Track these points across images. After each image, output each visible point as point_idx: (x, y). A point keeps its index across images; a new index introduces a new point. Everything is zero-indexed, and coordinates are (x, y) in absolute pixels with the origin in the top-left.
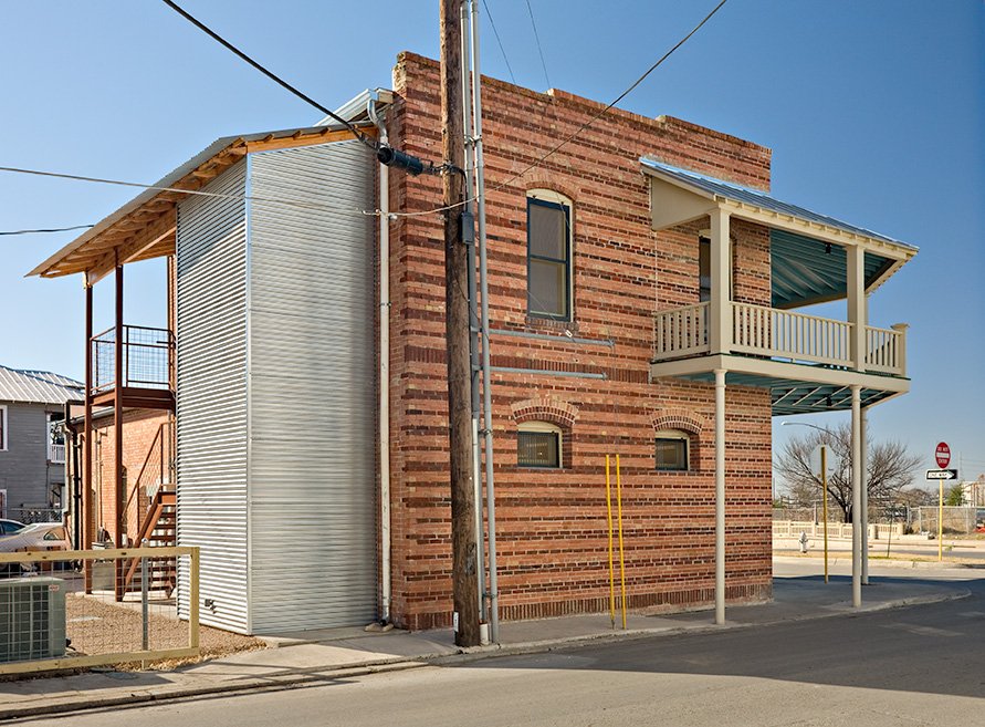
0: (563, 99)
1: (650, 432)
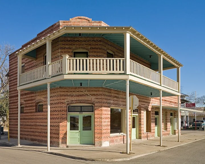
0: (23, 46)
1: (34, 104)
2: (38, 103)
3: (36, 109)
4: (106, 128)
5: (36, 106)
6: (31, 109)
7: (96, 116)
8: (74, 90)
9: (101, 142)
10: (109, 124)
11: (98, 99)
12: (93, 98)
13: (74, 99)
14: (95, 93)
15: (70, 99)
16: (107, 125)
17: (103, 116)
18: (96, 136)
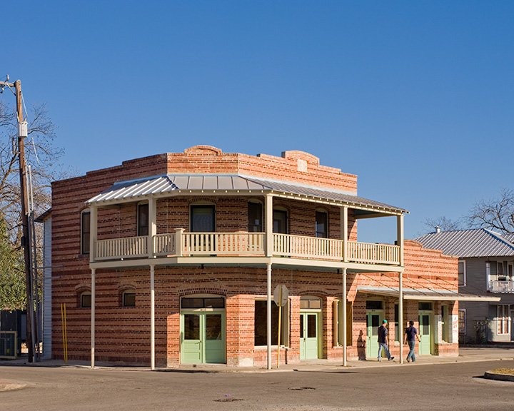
0: (90, 174)
1: (117, 292)
2: (123, 290)
3: (120, 301)
4: (246, 335)
5: (120, 295)
6: (108, 302)
7: (228, 315)
8: (191, 272)
9: (237, 358)
10: (253, 328)
11: (232, 286)
12: (223, 286)
13: (190, 286)
14: (227, 276)
15: (184, 286)
16: (250, 331)
17: (240, 315)
18: (229, 348)
